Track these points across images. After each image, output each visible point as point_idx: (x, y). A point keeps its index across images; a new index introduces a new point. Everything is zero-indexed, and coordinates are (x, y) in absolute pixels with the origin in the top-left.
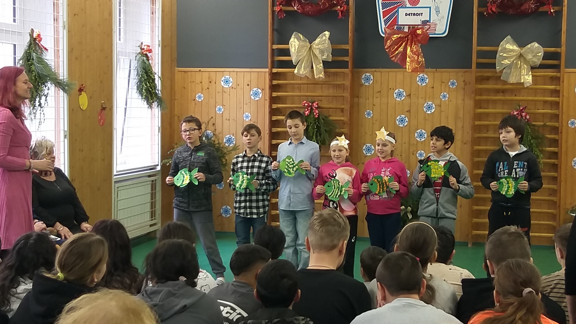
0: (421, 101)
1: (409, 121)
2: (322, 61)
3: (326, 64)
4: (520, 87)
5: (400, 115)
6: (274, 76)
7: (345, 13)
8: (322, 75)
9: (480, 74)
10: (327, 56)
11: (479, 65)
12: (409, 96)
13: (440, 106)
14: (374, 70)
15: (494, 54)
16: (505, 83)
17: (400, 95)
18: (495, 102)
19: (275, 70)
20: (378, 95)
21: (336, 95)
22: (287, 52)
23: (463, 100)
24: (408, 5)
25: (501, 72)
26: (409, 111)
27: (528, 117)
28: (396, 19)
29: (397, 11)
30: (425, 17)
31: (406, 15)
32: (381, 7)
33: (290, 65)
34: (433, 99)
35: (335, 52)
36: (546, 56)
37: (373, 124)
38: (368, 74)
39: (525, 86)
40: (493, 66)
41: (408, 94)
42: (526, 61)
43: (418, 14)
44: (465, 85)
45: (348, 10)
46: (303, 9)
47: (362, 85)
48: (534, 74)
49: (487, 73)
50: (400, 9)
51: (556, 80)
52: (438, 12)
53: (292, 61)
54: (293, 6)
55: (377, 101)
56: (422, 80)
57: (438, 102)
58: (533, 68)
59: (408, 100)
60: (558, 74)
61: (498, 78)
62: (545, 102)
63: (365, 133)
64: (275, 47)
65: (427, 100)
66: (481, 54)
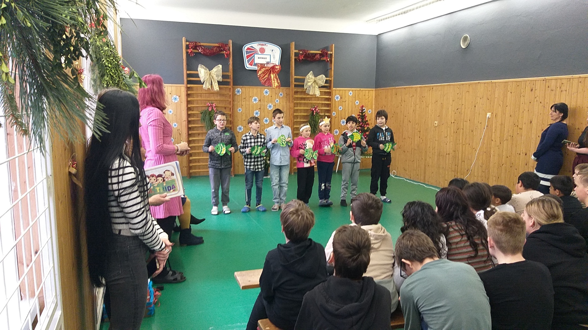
0: (266, 103)
1: (260, 114)
2: (218, 81)
3: (219, 83)
4: (314, 97)
5: (256, 110)
6: (188, 89)
7: (228, 55)
8: (218, 89)
9: (295, 90)
10: (220, 79)
11: (296, 86)
12: (260, 100)
13: (275, 106)
14: (241, 86)
15: (303, 81)
16: (309, 94)
17: (255, 100)
18: (301, 104)
19: (189, 86)
20: (244, 100)
21: (222, 99)
22: (197, 76)
23: (286, 103)
24: (259, 53)
25: (306, 89)
26: (260, 108)
27: (319, 111)
28: (254, 60)
29: (254, 56)
30: (268, 60)
31: (258, 58)
32: (245, 53)
33: (199, 82)
34: (271, 102)
35: (223, 76)
36: (326, 82)
37: (242, 115)
38: (239, 89)
39: (317, 96)
40: (303, 86)
41: (259, 99)
42: (317, 84)
43: (264, 58)
44: (287, 95)
45: (230, 54)
46: (204, 51)
47: (236, 95)
48: (321, 90)
49: (299, 90)
50: (255, 55)
51: (329, 93)
52: (274, 58)
53: (200, 81)
54: (197, 49)
55: (244, 103)
56: (266, 92)
57: (274, 104)
58: (319, 87)
59: (260, 103)
60: (330, 91)
61: (304, 93)
62: (322, 104)
63: (238, 120)
64: (188, 72)
65: (269, 103)
66: (296, 80)
